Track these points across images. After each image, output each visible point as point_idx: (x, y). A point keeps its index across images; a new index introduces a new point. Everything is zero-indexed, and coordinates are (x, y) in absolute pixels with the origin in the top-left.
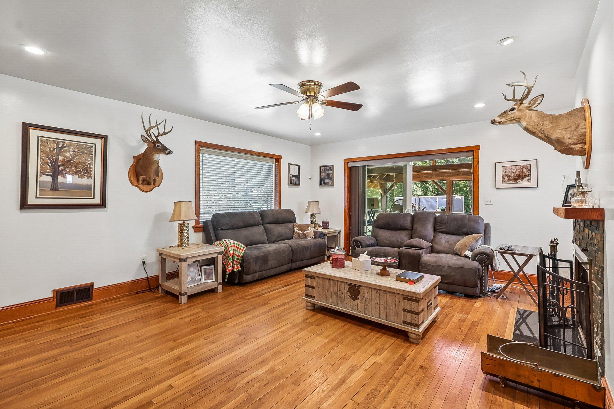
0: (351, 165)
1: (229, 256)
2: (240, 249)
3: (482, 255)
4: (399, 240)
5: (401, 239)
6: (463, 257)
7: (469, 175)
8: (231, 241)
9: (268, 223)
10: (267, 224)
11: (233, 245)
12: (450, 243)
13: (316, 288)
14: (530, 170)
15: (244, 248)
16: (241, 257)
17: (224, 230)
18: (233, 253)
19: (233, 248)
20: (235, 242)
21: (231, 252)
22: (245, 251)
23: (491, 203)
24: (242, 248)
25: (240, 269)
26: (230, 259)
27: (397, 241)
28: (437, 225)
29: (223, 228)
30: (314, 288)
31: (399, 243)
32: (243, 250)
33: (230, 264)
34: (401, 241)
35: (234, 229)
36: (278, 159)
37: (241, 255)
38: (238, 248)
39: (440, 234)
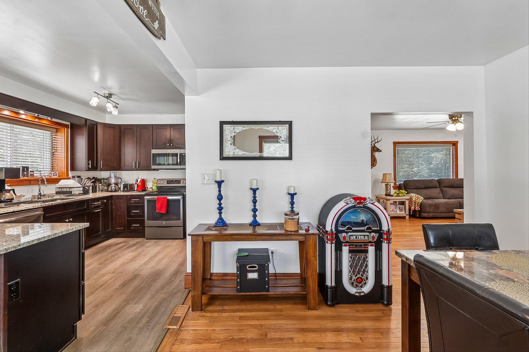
1: (412, 202)
2: (420, 199)
8: (414, 194)
10: (443, 187)
11: (415, 196)
15: (422, 198)
16: (420, 203)
17: (411, 189)
18: (415, 201)
19: (415, 198)
20: (416, 195)
21: (414, 200)
22: (422, 200)
24: (421, 199)
25: (419, 209)
26: (413, 203)
29: (410, 188)
32: (421, 200)
33: (413, 206)
35: (418, 189)
36: (455, 144)
37: (420, 202)
38: (418, 198)
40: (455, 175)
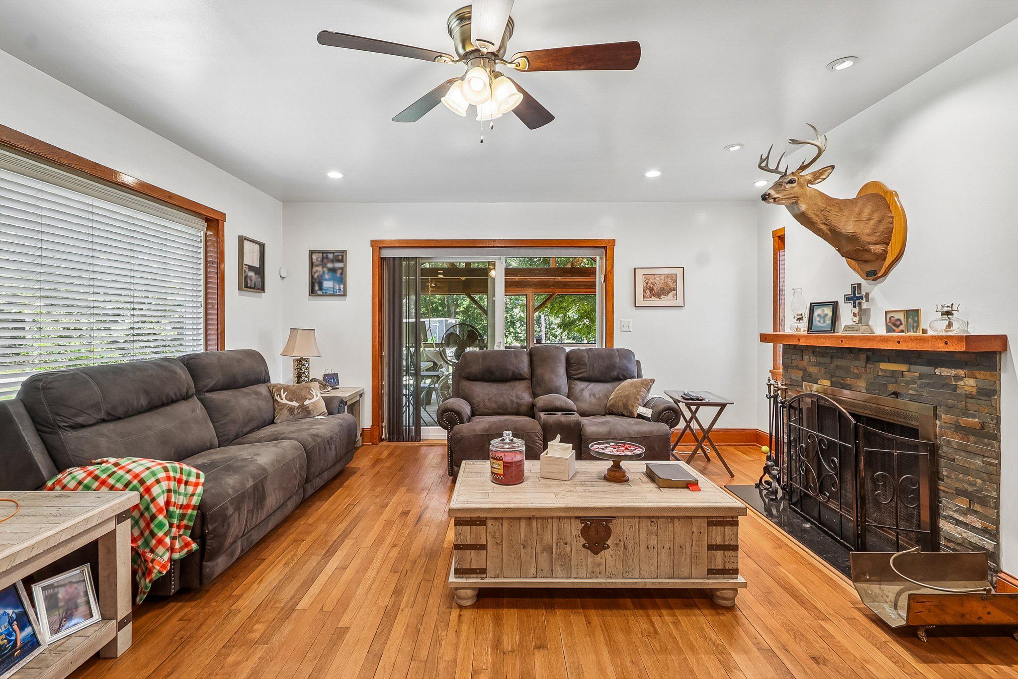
0: (386, 253)
1: (153, 517)
2: (186, 483)
3: (668, 412)
4: (514, 399)
5: (517, 397)
6: (637, 417)
7: (519, 288)
8: (147, 462)
9: (211, 390)
10: (208, 391)
11: (162, 475)
12: (597, 396)
13: (489, 546)
14: (676, 281)
15: (198, 476)
16: (194, 508)
17: (83, 426)
18: (168, 503)
19: (164, 485)
20: (169, 465)
21: (161, 501)
22: (203, 485)
23: (628, 330)
24: (193, 479)
25: (194, 546)
26: (160, 526)
27: (512, 401)
28: (571, 367)
29: (80, 420)
30: (483, 547)
31: (515, 405)
32: (196, 485)
33: (160, 542)
34: (518, 401)
35: (119, 419)
36: (217, 220)
37: (196, 501)
38: (179, 481)
39: (578, 382)
40: (215, 337)
